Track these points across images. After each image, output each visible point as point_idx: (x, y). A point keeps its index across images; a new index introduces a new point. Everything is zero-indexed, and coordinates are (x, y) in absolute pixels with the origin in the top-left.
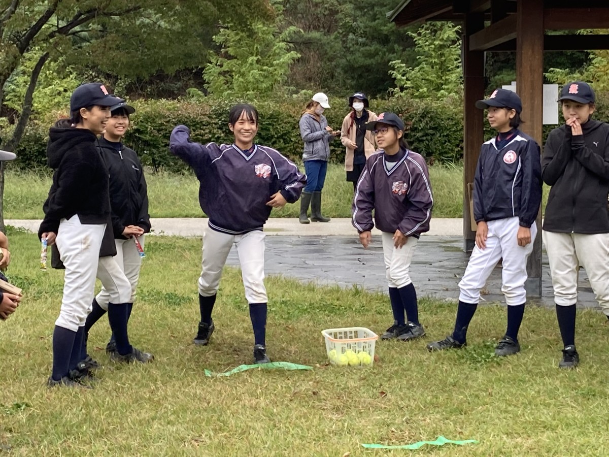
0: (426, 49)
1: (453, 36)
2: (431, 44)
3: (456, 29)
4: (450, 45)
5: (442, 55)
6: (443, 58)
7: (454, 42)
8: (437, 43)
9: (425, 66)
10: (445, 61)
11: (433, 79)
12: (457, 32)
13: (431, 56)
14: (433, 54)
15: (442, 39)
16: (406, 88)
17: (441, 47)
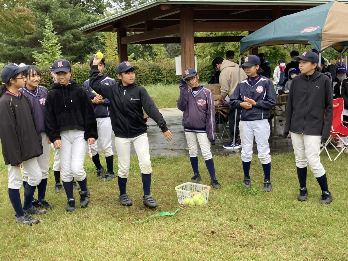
0: (47, 47)
1: (56, 42)
2: (48, 45)
3: (57, 39)
4: (55, 45)
5: (52, 49)
6: (53, 50)
7: (57, 44)
8: (50, 44)
9: (45, 53)
10: (54, 51)
11: (50, 58)
12: (57, 40)
13: (48, 49)
14: (49, 48)
15: (52, 43)
16: (40, 62)
17: (52, 46)
